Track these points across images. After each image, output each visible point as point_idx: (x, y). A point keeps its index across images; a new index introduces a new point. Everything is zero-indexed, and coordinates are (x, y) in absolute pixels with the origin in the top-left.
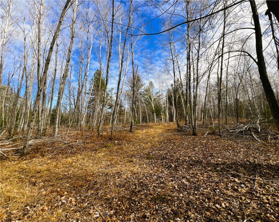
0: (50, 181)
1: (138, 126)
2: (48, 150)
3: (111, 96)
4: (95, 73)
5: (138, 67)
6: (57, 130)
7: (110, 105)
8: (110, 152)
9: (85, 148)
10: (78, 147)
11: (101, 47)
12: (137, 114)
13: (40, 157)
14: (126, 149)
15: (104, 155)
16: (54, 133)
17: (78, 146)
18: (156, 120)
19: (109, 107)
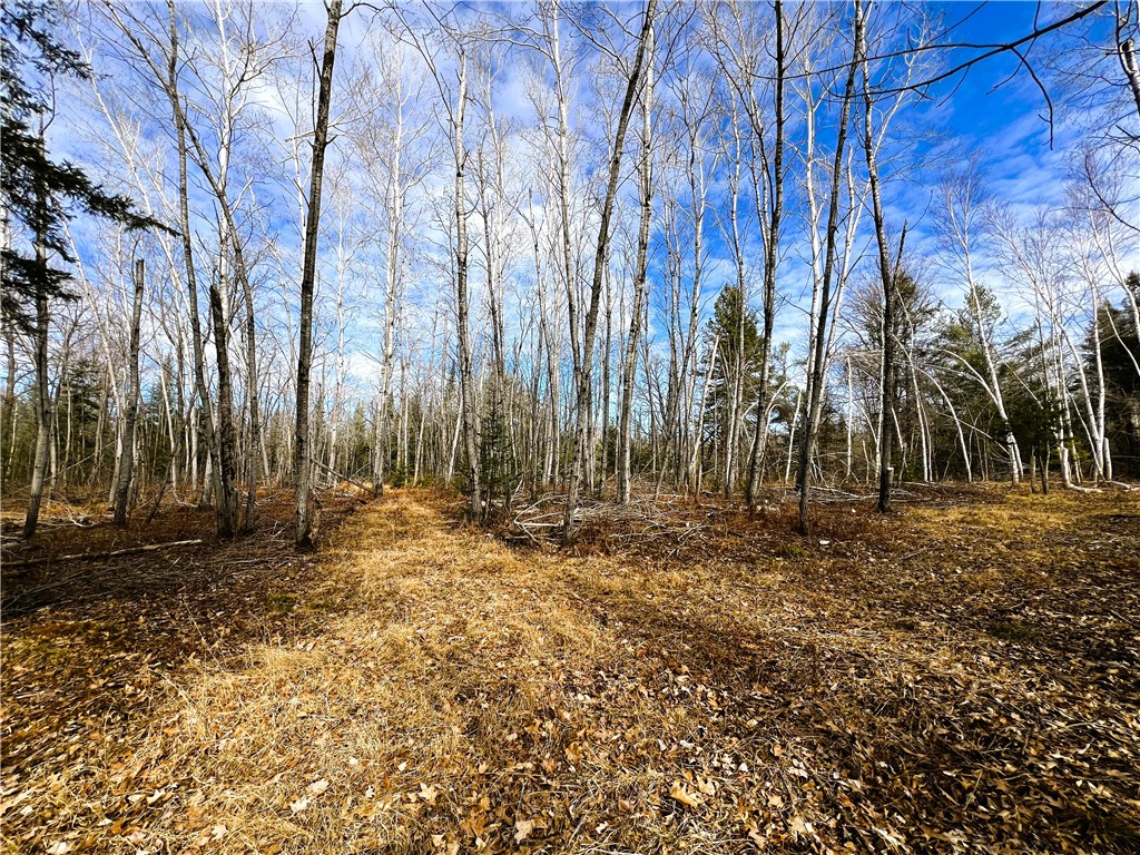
0: (637, 622)
1: (913, 489)
2: (616, 540)
3: (781, 373)
4: (719, 299)
5: (905, 231)
6: (628, 486)
7: (779, 408)
8: (807, 574)
9: (715, 548)
10: (693, 543)
11: (735, 200)
12: (907, 439)
13: (602, 554)
14: (870, 573)
15: (783, 582)
16: (623, 494)
17: (690, 538)
18: (1017, 465)
19: (776, 415)
